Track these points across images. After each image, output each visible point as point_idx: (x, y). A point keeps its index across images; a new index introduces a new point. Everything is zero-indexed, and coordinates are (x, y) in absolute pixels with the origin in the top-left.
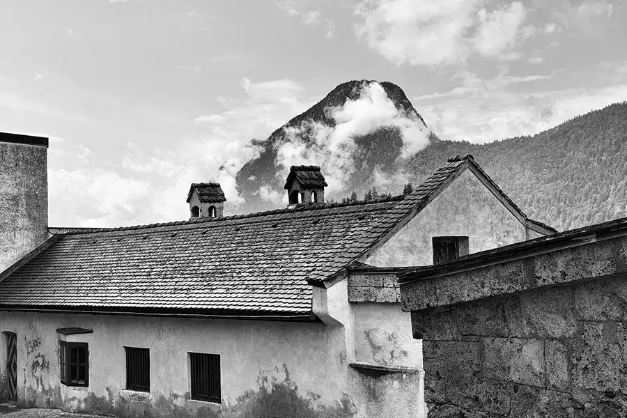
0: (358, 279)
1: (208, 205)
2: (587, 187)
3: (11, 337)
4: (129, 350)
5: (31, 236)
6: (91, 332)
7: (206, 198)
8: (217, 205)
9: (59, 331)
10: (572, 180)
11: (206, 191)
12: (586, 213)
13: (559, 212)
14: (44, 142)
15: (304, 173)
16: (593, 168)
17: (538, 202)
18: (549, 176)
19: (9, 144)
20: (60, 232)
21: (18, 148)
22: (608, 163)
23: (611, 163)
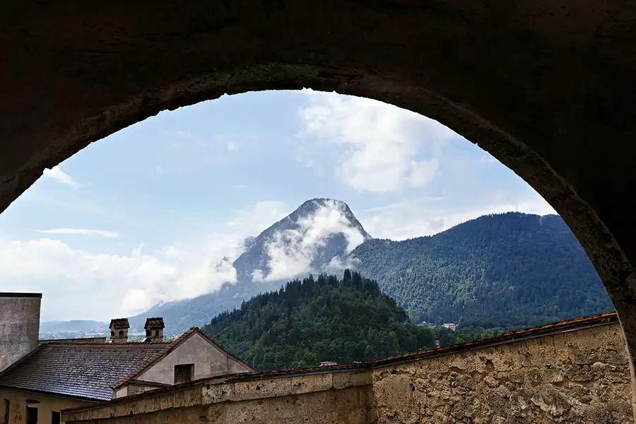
0: (131, 387)
1: (119, 330)
2: (467, 270)
3: (8, 402)
4: (54, 413)
5: (28, 345)
6: (39, 402)
7: (117, 327)
8: (124, 330)
9: (27, 401)
10: (458, 265)
11: (119, 323)
12: (468, 287)
13: (450, 287)
14: (40, 295)
15: (153, 322)
16: (471, 257)
17: (436, 280)
18: (443, 262)
19: (19, 298)
20: (44, 342)
21: (24, 300)
22: (480, 254)
23: (482, 254)
